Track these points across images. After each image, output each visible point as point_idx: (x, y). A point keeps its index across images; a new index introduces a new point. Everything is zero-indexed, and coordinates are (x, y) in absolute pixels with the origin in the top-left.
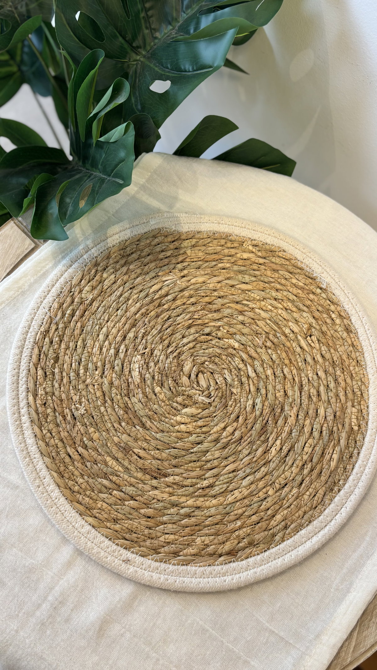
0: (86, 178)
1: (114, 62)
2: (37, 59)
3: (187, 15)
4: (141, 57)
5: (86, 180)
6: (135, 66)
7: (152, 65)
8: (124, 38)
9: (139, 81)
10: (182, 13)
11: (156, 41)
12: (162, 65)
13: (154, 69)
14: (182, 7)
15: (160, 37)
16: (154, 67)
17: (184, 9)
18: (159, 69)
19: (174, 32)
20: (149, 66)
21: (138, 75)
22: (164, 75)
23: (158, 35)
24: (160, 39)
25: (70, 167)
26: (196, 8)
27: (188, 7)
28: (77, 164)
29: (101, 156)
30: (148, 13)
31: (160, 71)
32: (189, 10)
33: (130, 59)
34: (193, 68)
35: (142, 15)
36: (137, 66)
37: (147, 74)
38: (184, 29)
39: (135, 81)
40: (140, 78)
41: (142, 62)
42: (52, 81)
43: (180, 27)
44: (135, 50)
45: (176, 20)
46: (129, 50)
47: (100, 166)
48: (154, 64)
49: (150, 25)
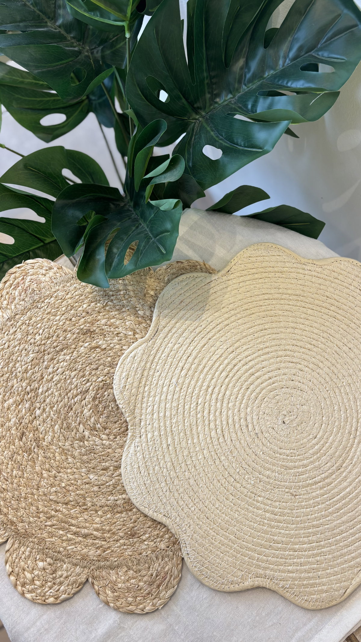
0: (134, 228)
1: (174, 119)
2: (105, 95)
3: (248, 88)
4: (200, 117)
5: (134, 231)
6: (193, 124)
7: (208, 129)
8: (187, 100)
9: (194, 139)
10: (244, 86)
11: (216, 105)
12: (218, 131)
13: (210, 133)
14: (245, 80)
15: (220, 103)
16: (210, 131)
17: (246, 83)
18: (215, 134)
19: (233, 101)
20: (206, 128)
21: (194, 133)
22: (218, 141)
23: (218, 100)
24: (220, 104)
25: (122, 204)
26: (257, 83)
27: (251, 81)
28: (128, 202)
29: (150, 215)
30: (212, 80)
31: (214, 136)
32: (250, 85)
33: (190, 117)
34: (244, 144)
35: (206, 81)
36: (195, 124)
37: (203, 135)
38: (243, 100)
39: (191, 138)
40: (197, 137)
41: (200, 122)
42: (116, 116)
43: (239, 97)
44: (196, 110)
45: (238, 90)
46: (190, 110)
47: (147, 223)
48: (211, 127)
49: (212, 92)
